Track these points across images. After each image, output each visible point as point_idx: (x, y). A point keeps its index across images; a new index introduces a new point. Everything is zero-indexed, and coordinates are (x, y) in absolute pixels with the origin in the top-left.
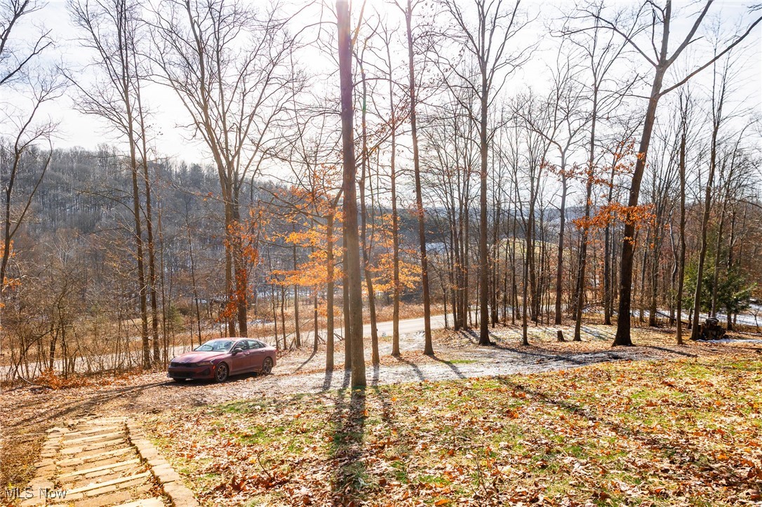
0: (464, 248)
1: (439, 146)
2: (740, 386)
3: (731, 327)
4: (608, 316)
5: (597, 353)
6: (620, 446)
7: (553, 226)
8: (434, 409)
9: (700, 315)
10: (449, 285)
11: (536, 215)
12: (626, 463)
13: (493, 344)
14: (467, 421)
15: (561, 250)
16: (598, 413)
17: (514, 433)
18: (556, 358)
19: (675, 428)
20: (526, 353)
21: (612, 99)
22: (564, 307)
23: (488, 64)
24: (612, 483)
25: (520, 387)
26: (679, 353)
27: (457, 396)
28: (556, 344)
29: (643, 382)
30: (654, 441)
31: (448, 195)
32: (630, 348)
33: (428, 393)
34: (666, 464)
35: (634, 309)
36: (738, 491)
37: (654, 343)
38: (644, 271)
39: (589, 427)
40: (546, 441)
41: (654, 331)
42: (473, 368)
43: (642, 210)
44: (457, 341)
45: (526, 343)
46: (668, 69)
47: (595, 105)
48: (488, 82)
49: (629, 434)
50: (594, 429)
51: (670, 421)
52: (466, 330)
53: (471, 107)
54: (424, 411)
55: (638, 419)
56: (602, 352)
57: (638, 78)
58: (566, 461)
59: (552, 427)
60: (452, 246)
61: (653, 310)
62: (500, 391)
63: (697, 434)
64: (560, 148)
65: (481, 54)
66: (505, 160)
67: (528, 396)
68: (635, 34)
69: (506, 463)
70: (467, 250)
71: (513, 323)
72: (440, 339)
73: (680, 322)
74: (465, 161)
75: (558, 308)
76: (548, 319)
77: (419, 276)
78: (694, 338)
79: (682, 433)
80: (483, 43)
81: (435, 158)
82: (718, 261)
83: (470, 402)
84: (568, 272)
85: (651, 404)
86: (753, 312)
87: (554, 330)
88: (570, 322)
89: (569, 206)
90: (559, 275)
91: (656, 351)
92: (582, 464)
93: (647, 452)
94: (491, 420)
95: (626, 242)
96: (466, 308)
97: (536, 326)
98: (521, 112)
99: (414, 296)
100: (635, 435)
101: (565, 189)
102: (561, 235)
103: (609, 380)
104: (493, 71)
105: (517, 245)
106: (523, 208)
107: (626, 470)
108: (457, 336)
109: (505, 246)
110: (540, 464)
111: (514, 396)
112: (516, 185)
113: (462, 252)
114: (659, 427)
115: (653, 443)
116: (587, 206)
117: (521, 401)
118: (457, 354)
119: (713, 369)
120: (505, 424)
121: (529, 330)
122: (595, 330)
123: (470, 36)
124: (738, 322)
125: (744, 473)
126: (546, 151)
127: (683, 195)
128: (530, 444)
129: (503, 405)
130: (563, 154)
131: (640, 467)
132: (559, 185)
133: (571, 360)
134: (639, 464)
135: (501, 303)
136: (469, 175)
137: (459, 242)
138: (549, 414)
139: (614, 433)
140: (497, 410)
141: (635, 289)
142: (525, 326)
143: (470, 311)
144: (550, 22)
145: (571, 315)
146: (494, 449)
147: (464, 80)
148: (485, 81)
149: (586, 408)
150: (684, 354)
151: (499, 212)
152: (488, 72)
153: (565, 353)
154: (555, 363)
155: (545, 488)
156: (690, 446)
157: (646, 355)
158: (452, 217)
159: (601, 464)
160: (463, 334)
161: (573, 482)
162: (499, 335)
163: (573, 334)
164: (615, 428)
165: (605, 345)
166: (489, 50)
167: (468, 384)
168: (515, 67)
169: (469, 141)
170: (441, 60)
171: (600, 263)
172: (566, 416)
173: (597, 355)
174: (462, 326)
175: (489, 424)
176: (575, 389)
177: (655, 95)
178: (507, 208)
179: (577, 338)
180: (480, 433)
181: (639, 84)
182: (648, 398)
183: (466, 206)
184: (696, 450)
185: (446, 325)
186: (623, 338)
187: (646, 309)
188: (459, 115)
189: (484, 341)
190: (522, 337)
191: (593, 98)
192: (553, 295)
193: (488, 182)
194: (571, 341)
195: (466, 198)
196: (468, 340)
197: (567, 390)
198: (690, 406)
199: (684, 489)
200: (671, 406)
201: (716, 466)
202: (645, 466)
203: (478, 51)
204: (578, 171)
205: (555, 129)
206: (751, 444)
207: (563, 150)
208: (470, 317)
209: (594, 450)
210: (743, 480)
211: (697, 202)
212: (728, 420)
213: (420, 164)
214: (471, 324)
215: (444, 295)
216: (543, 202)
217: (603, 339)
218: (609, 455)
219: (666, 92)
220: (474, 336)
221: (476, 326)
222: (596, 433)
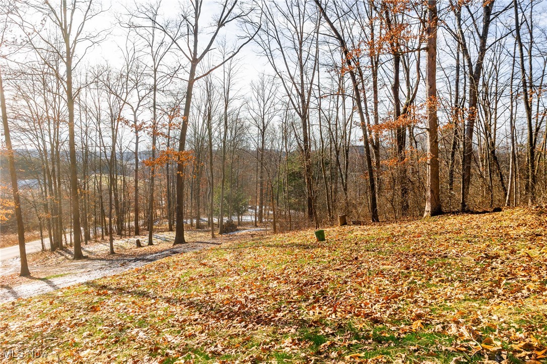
0: (57, 182)
1: (28, 97)
2: (241, 258)
3: (240, 224)
4: (170, 226)
5: (163, 251)
6: (171, 312)
7: (130, 164)
8: (25, 322)
9: (224, 218)
10: (43, 215)
11: (117, 156)
12: (173, 322)
13: (86, 258)
14: (55, 324)
15: (136, 181)
16: (158, 293)
17: (96, 323)
18: (135, 259)
19: (204, 291)
20: (112, 260)
21: (166, 78)
22: (141, 222)
23: (70, 36)
24: (163, 338)
25: (104, 287)
26: (212, 243)
27: (48, 305)
28: (136, 249)
29: (189, 266)
30: (191, 303)
31: (40, 140)
32: (184, 245)
33: (20, 309)
34: (197, 316)
35: (187, 219)
36: (233, 320)
37: (199, 239)
38: (191, 194)
39: (152, 304)
40: (120, 322)
41: (199, 231)
42: (68, 279)
43: (187, 154)
44: (54, 260)
45: (112, 252)
46: (198, 64)
47: (155, 81)
48: (71, 51)
49: (177, 302)
50: (155, 305)
51: (201, 287)
52: (62, 250)
53: (57, 68)
54: (14, 326)
55: (183, 291)
56: (166, 250)
57: (181, 67)
58: (133, 333)
59: (126, 311)
60: (45, 181)
61: (198, 219)
62: (87, 293)
63: (216, 292)
64: (132, 108)
65: (63, 27)
66: (90, 113)
67: (110, 292)
68: (179, 38)
69: (87, 348)
70: (60, 185)
71: (103, 238)
72: (37, 260)
73: (213, 224)
74: (54, 113)
75: (136, 224)
76: (130, 232)
77: (12, 208)
78: (221, 233)
79: (208, 293)
80: (65, 18)
81: (25, 107)
82: (231, 185)
83: (60, 308)
84: (142, 198)
85: (192, 279)
86: (250, 213)
87: (133, 239)
88: (145, 232)
89: (142, 150)
90: (136, 200)
91: (199, 244)
92: (144, 332)
93: (187, 311)
94: (78, 317)
95: (178, 175)
96: (61, 232)
97: (121, 238)
98: (101, 77)
99: (10, 227)
100: (181, 302)
101: (138, 138)
102: (136, 171)
103: (168, 268)
104: (75, 42)
105: (104, 179)
106: (107, 151)
107: (172, 327)
108: (53, 256)
109: (93, 180)
110: (114, 341)
111: (99, 294)
112: (100, 134)
113: (55, 186)
114: (195, 293)
115: (191, 305)
116: (154, 150)
117: (104, 297)
118: (52, 271)
119: (228, 250)
120: (89, 317)
121: (115, 242)
122: (163, 236)
123: (53, 11)
124: (243, 220)
125: (236, 309)
126: (121, 110)
127: (211, 145)
128: (108, 328)
129: (89, 303)
130: (135, 112)
131: (181, 323)
132: (133, 135)
133: (145, 260)
134: (181, 320)
135: (92, 224)
136: (58, 124)
137: (52, 179)
138: (124, 301)
139: (167, 304)
140: (84, 308)
141: (187, 205)
142: (111, 240)
143: (65, 233)
144: (119, 15)
145: (146, 227)
146: (77, 340)
147: (49, 45)
148: (68, 49)
149: (151, 291)
150: (215, 244)
151: (87, 153)
152: (71, 42)
153: (141, 255)
154: (134, 264)
155: (116, 357)
156: (211, 301)
157: (194, 248)
158: (44, 157)
159: (157, 327)
160: (59, 253)
161: (136, 347)
162: (91, 249)
163: (147, 241)
164: (168, 300)
165: (169, 245)
166: (71, 25)
167: (60, 294)
168: (94, 43)
169: (57, 96)
170: (25, 24)
171: (165, 190)
172: (137, 301)
173: (163, 253)
174: (58, 247)
175: (75, 321)
176: (145, 280)
177: (191, 80)
178: (93, 151)
179: (151, 243)
180: (67, 330)
181: (182, 71)
182: (191, 276)
183: (57, 149)
184: (214, 302)
185: (43, 248)
186: (180, 240)
187: (194, 218)
188: (47, 73)
189: (78, 256)
190: (109, 248)
191: (153, 75)
192: (132, 214)
193: (75, 130)
194: (146, 246)
195: (56, 142)
196: (64, 257)
197: (139, 282)
198: (213, 276)
199: (205, 328)
200: (203, 278)
201: (224, 308)
202: (185, 321)
203: (61, 25)
204: (145, 126)
205: (127, 94)
206: (242, 290)
207: (135, 110)
208: (66, 239)
209: (153, 320)
210: (236, 313)
211: (220, 149)
212: (232, 279)
213: (8, 110)
214: (67, 244)
215: (40, 223)
216: (122, 147)
217: (168, 241)
218: (163, 320)
219: (197, 78)
220: (70, 253)
221: (71, 245)
222: (156, 307)
